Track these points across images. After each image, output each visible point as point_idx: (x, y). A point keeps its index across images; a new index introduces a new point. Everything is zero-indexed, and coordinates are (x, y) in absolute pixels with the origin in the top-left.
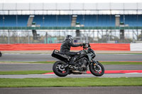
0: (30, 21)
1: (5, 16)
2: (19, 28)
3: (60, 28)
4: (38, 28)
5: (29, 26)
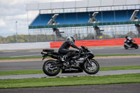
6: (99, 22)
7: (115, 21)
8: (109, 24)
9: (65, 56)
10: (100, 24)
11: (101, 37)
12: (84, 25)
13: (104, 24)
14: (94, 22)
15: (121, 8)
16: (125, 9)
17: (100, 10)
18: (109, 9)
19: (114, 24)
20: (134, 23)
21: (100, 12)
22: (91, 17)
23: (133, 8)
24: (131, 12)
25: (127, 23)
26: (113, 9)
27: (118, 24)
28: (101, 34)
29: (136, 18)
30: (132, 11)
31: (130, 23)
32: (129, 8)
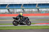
0: (37, 6)
1: (28, 4)
2: (33, 8)
3: (47, 8)
4: (39, 8)
5: (36, 7)
23: (7, 4)
24: (6, 5)
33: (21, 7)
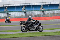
6: (9, 11)
7: (16, 10)
8: (13, 12)
9: (30, 24)
10: (9, 12)
11: (9, 17)
12: (2, 12)
13: (11, 12)
14: (7, 11)
15: (18, 5)
16: (20, 5)
17: (9, 6)
18: (13, 5)
19: (15, 12)
20: (24, 11)
21: (9, 7)
22: (5, 9)
25: (21, 11)
26: (15, 5)
27: (17, 12)
28: (10, 16)
29: (24, 9)
30: (23, 6)
31: (22, 11)
32: (22, 5)
33: (41, 8)
